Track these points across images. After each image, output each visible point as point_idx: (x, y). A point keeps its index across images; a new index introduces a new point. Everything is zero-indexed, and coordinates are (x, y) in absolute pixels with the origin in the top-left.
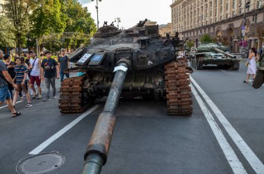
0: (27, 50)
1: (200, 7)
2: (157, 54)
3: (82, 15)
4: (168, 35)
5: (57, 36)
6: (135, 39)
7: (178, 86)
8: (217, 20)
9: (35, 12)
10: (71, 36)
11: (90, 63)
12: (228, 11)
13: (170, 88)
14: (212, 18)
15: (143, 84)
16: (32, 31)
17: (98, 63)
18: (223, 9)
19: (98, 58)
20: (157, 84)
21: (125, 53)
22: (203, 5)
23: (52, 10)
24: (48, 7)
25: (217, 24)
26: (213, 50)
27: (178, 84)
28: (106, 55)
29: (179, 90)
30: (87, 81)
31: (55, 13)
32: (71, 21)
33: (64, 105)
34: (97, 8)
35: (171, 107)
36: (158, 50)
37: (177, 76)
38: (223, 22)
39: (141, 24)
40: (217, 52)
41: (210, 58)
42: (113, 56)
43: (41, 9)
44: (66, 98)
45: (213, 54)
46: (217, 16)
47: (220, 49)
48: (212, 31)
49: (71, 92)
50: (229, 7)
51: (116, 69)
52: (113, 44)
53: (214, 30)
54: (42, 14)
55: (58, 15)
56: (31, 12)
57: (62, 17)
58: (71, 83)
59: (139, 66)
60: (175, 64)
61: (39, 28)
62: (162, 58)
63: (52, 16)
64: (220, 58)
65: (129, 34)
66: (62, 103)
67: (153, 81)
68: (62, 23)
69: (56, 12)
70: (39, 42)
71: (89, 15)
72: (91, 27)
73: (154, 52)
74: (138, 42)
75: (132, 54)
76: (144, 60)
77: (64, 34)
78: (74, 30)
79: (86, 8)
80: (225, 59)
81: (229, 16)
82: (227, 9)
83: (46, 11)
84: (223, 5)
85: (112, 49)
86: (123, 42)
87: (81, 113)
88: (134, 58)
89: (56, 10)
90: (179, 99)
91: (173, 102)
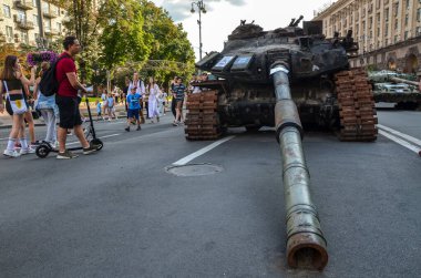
0: (90, 89)
1: (359, 22)
2: (325, 56)
3: (174, 36)
4: (336, 34)
5: (136, 66)
6: (291, 40)
7: (356, 100)
8: (389, 42)
9: (107, 31)
10: (159, 65)
11: (233, 67)
12: (409, 28)
13: (345, 103)
14: (380, 39)
15: (303, 99)
16: (101, 59)
17: (245, 66)
18: (399, 23)
19: (243, 61)
20: (324, 99)
21: (281, 55)
22: (366, 19)
23: (131, 28)
24: (126, 24)
25: (389, 48)
26: (387, 80)
27: (355, 97)
28: (254, 58)
29: (357, 106)
30: (223, 96)
31: (136, 32)
32: (158, 45)
33: (192, 128)
34: (199, 22)
35: (347, 129)
36: (326, 51)
37: (354, 87)
38: (399, 45)
39: (294, 24)
40: (394, 82)
41: (384, 91)
42: (263, 59)
43: (115, 26)
44: (196, 118)
45: (388, 86)
46: (389, 36)
47: (401, 77)
48: (379, 61)
49: (201, 111)
50: (410, 21)
51: (273, 71)
52: (261, 45)
53: (383, 58)
54: (116, 34)
55: (140, 35)
56: (100, 31)
57: (146, 37)
58: (202, 98)
59: (300, 73)
60: (350, 73)
61: (111, 56)
62: (332, 62)
63: (131, 37)
64: (401, 91)
65: (280, 34)
66: (190, 125)
67: (317, 96)
68: (145, 47)
69: (137, 30)
70: (110, 76)
71: (185, 35)
72: (188, 54)
73: (320, 53)
74: (296, 42)
75: (290, 55)
76: (307, 64)
77: (148, 63)
78: (162, 57)
79: (180, 25)
80: (409, 92)
81: (409, 35)
82: (406, 23)
83: (122, 28)
84: (399, 17)
85: (261, 50)
86: (274, 43)
87: (215, 140)
88: (294, 61)
89: (138, 27)
90: (358, 117)
91: (349, 121)
